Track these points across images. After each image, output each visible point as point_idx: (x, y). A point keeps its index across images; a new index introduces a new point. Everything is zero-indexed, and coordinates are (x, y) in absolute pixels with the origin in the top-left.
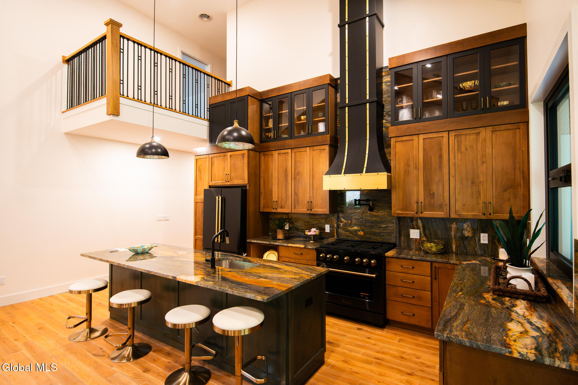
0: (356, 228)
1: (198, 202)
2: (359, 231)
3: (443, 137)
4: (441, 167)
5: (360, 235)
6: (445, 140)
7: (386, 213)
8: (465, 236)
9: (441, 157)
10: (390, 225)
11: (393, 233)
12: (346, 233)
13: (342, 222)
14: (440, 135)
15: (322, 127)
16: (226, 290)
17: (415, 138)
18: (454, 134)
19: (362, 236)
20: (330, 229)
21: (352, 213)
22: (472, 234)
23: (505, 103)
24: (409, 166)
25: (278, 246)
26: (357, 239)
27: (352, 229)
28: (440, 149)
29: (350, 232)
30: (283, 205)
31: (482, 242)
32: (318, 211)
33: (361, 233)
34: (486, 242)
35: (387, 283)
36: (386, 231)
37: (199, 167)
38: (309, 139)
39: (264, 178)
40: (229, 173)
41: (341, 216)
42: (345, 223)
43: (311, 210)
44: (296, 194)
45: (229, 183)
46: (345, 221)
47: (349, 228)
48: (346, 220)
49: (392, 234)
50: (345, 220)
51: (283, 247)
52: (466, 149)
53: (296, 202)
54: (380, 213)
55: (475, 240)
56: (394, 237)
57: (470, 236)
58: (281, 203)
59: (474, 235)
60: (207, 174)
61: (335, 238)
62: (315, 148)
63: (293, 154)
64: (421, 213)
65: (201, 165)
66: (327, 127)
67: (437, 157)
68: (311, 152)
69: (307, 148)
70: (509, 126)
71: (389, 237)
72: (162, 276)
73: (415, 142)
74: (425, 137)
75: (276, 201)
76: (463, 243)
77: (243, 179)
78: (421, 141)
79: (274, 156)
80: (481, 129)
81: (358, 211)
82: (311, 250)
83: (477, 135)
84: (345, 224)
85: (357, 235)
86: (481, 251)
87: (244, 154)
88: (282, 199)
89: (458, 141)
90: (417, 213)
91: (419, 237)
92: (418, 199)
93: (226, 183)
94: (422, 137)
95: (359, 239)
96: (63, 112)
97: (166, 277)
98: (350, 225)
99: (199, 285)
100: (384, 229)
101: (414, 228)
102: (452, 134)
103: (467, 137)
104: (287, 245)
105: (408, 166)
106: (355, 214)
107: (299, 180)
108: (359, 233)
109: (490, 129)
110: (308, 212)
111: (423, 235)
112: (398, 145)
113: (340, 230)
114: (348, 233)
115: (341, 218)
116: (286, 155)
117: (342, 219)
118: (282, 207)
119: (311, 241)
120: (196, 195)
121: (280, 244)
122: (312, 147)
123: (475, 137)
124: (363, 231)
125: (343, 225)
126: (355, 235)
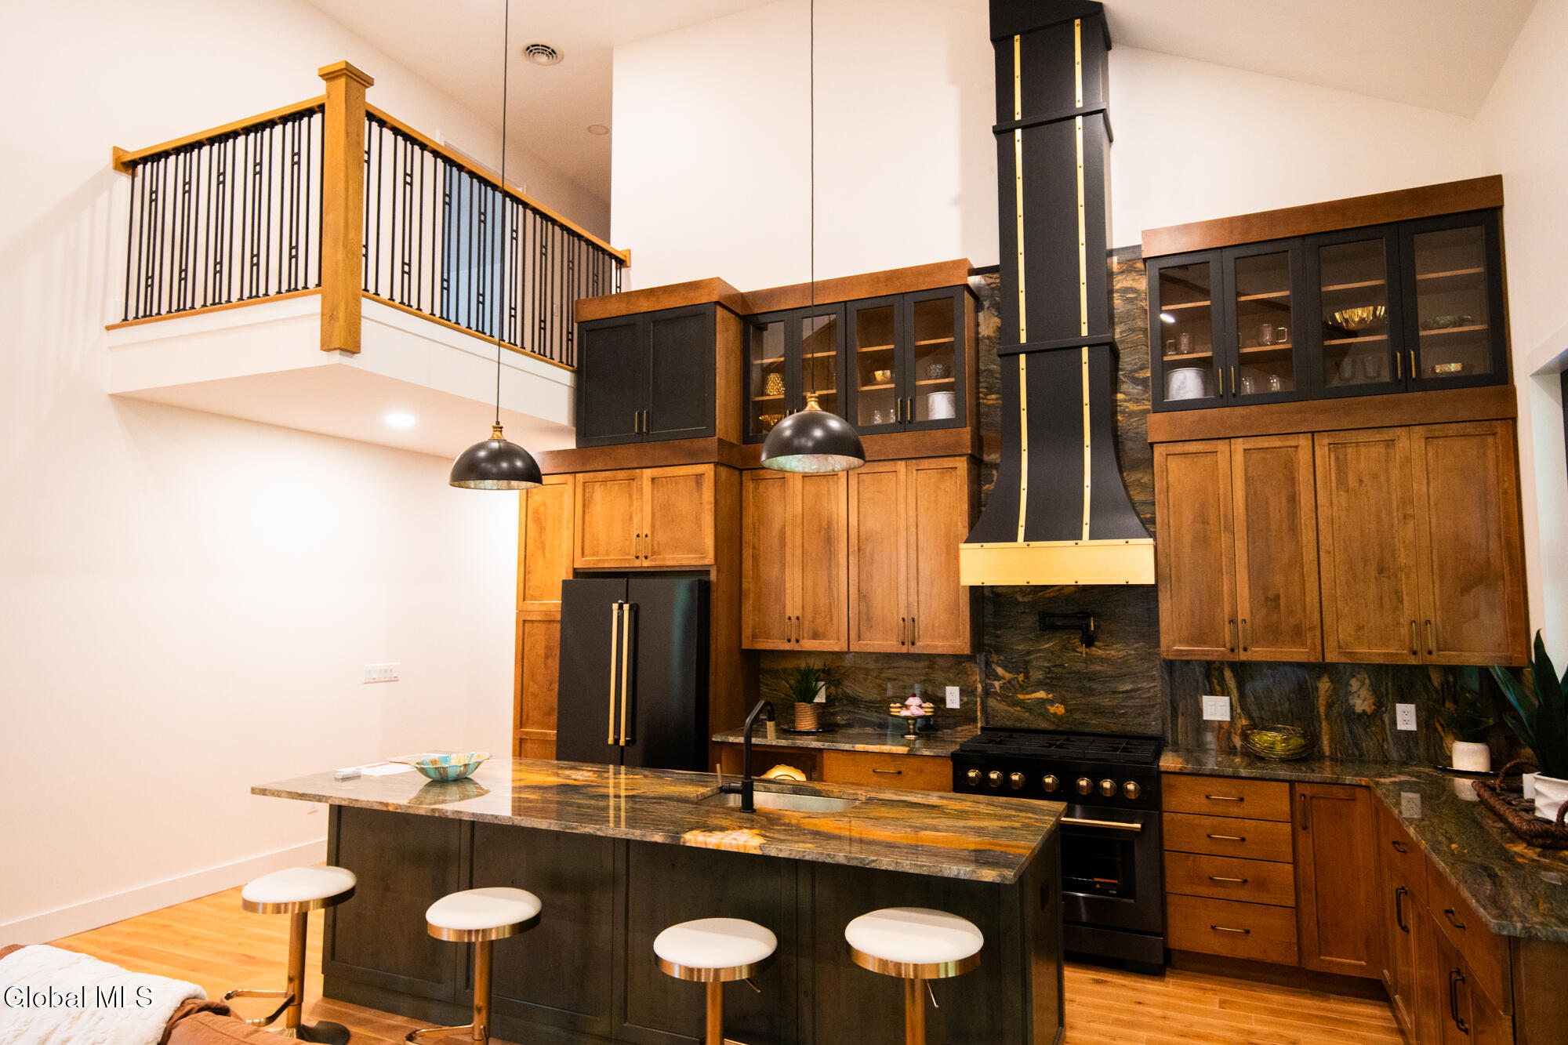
0: (1041, 694)
1: (532, 621)
2: (1052, 702)
3: (1297, 447)
4: (1294, 528)
5: (1055, 715)
6: (1304, 455)
7: (1132, 652)
8: (1354, 713)
9: (1293, 499)
10: (1144, 685)
11: (1153, 706)
12: (1011, 710)
13: (998, 678)
14: (1291, 441)
15: (940, 406)
16: (873, 861)
17: (1221, 446)
18: (1326, 441)
19: (1061, 718)
20: (961, 700)
21: (1029, 653)
22: (1373, 707)
23: (1454, 367)
24: (1205, 522)
25: (821, 750)
26: (1044, 725)
27: (1029, 699)
28: (1292, 480)
29: (1023, 708)
30: (821, 630)
31: (1401, 726)
32: (936, 647)
33: (1059, 709)
34: (1413, 727)
35: (1167, 845)
36: (1130, 703)
37: (536, 512)
38: (906, 439)
39: (754, 548)
40: (647, 531)
41: (995, 660)
42: (1007, 679)
43: (913, 644)
44: (863, 596)
45: (646, 563)
46: (1008, 676)
47: (1021, 696)
48: (1010, 672)
49: (1149, 710)
50: (1006, 670)
51: (839, 755)
52: (1361, 481)
53: (866, 619)
54: (1113, 652)
55: (1383, 722)
56: (1155, 719)
57: (1369, 712)
58: (813, 622)
59: (1379, 707)
60: (567, 533)
61: (979, 725)
62: (925, 464)
63: (854, 481)
64: (1245, 650)
65: (545, 505)
66: (958, 404)
67: (1284, 500)
68: (912, 472)
69: (899, 462)
70: (1470, 428)
71: (1141, 720)
72: (624, 837)
73: (1222, 459)
74: (1246, 447)
75: (798, 618)
76: (1351, 732)
77: (700, 551)
78: (1239, 457)
79: (791, 483)
80: (1398, 431)
81: (1046, 646)
82: (931, 761)
83: (1387, 447)
84: (1009, 682)
85: (1045, 715)
86: (1398, 751)
87: (704, 474)
88: (816, 611)
89: (1337, 459)
90: (1232, 650)
91: (1228, 718)
92: (1234, 613)
93: (637, 563)
94: (1239, 446)
95: (1053, 727)
96: (108, 328)
97: (638, 839)
98: (1024, 688)
99: (772, 854)
100: (1126, 695)
101: (1212, 693)
102: (1323, 441)
103: (1363, 450)
104: (852, 749)
105: (1203, 523)
106: (1039, 655)
107: (873, 555)
108: (1052, 709)
109: (1419, 432)
110: (904, 650)
111: (1239, 711)
112: (1174, 464)
113: (992, 702)
114: (1019, 709)
115: (994, 666)
116: (830, 481)
117: (1000, 671)
118: (815, 636)
119: (909, 734)
120: (524, 600)
121: (826, 747)
122: (914, 461)
123: (1383, 450)
124: (1063, 702)
125: (1001, 687)
126: (1039, 714)
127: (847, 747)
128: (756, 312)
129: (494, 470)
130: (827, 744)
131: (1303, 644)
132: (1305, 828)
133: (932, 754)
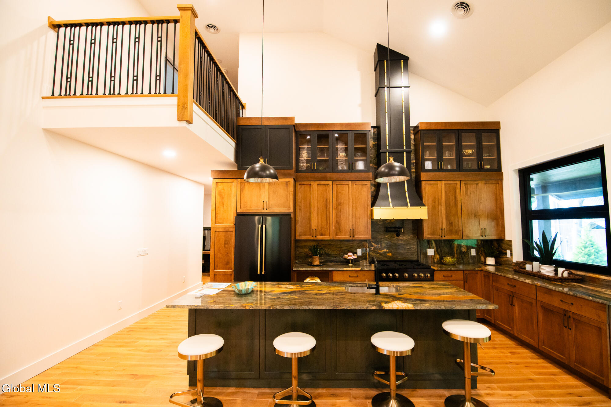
0: (385, 250)
1: (219, 231)
2: (388, 252)
3: (457, 184)
4: (456, 204)
5: (389, 256)
6: (458, 186)
7: (410, 238)
8: (462, 252)
9: (456, 197)
10: (413, 247)
11: (415, 252)
12: (376, 255)
13: (373, 246)
14: (455, 182)
15: (360, 166)
17: (439, 182)
18: (463, 183)
19: (391, 257)
20: (362, 253)
21: (381, 239)
22: (466, 250)
23: (488, 167)
24: (435, 203)
25: (331, 271)
26: (386, 259)
27: (381, 252)
28: (455, 192)
29: (380, 254)
30: (323, 233)
31: (472, 254)
32: (361, 237)
33: (390, 254)
34: (475, 254)
36: (409, 252)
37: (220, 192)
38: (352, 175)
39: (300, 207)
40: (267, 200)
41: (372, 241)
43: (354, 237)
44: (338, 223)
45: (267, 211)
46: (376, 245)
47: (379, 251)
49: (414, 253)
50: (375, 244)
51: (338, 272)
52: (471, 193)
53: (339, 230)
54: (404, 238)
55: (468, 254)
56: (415, 256)
57: (465, 251)
58: (321, 231)
59: (468, 250)
60: (233, 200)
61: (368, 260)
62: (357, 182)
63: (335, 187)
64: (445, 236)
65: (224, 190)
66: (366, 165)
67: (454, 197)
68: (354, 186)
69: (350, 182)
70: (494, 182)
71: (412, 256)
73: (439, 186)
74: (445, 183)
75: (316, 229)
76: (462, 256)
78: (443, 186)
79: (313, 186)
80: (479, 181)
81: (387, 236)
83: (476, 185)
84: (376, 247)
85: (386, 256)
86: (472, 261)
87: (289, 182)
88: (322, 228)
89: (466, 188)
90: (442, 237)
91: (433, 255)
92: (442, 227)
93: (263, 211)
94: (443, 182)
95: (388, 260)
98: (380, 249)
99: (419, 309)
100: (408, 249)
101: (430, 248)
102: (463, 182)
103: (471, 186)
104: (342, 270)
105: (434, 203)
106: (384, 239)
107: (341, 209)
108: (388, 254)
109: (484, 181)
110: (351, 239)
111: (436, 252)
112: (427, 186)
113: (371, 253)
114: (379, 255)
115: (371, 243)
116: (327, 186)
117: (373, 244)
118: (322, 235)
119: (350, 264)
120: (215, 224)
121: (334, 270)
122: (354, 182)
123: (476, 186)
124: (391, 252)
125: (373, 249)
126: (384, 256)
127: (341, 269)
128: (301, 130)
129: (265, 174)
130: (334, 269)
131: (458, 235)
132: (466, 282)
133: (368, 270)
